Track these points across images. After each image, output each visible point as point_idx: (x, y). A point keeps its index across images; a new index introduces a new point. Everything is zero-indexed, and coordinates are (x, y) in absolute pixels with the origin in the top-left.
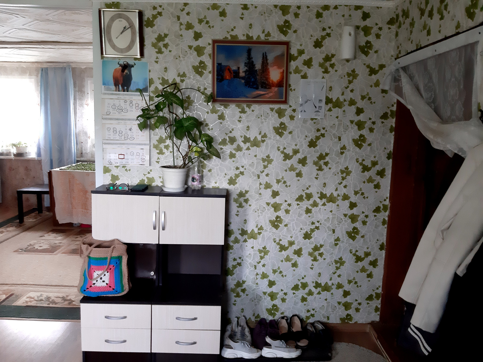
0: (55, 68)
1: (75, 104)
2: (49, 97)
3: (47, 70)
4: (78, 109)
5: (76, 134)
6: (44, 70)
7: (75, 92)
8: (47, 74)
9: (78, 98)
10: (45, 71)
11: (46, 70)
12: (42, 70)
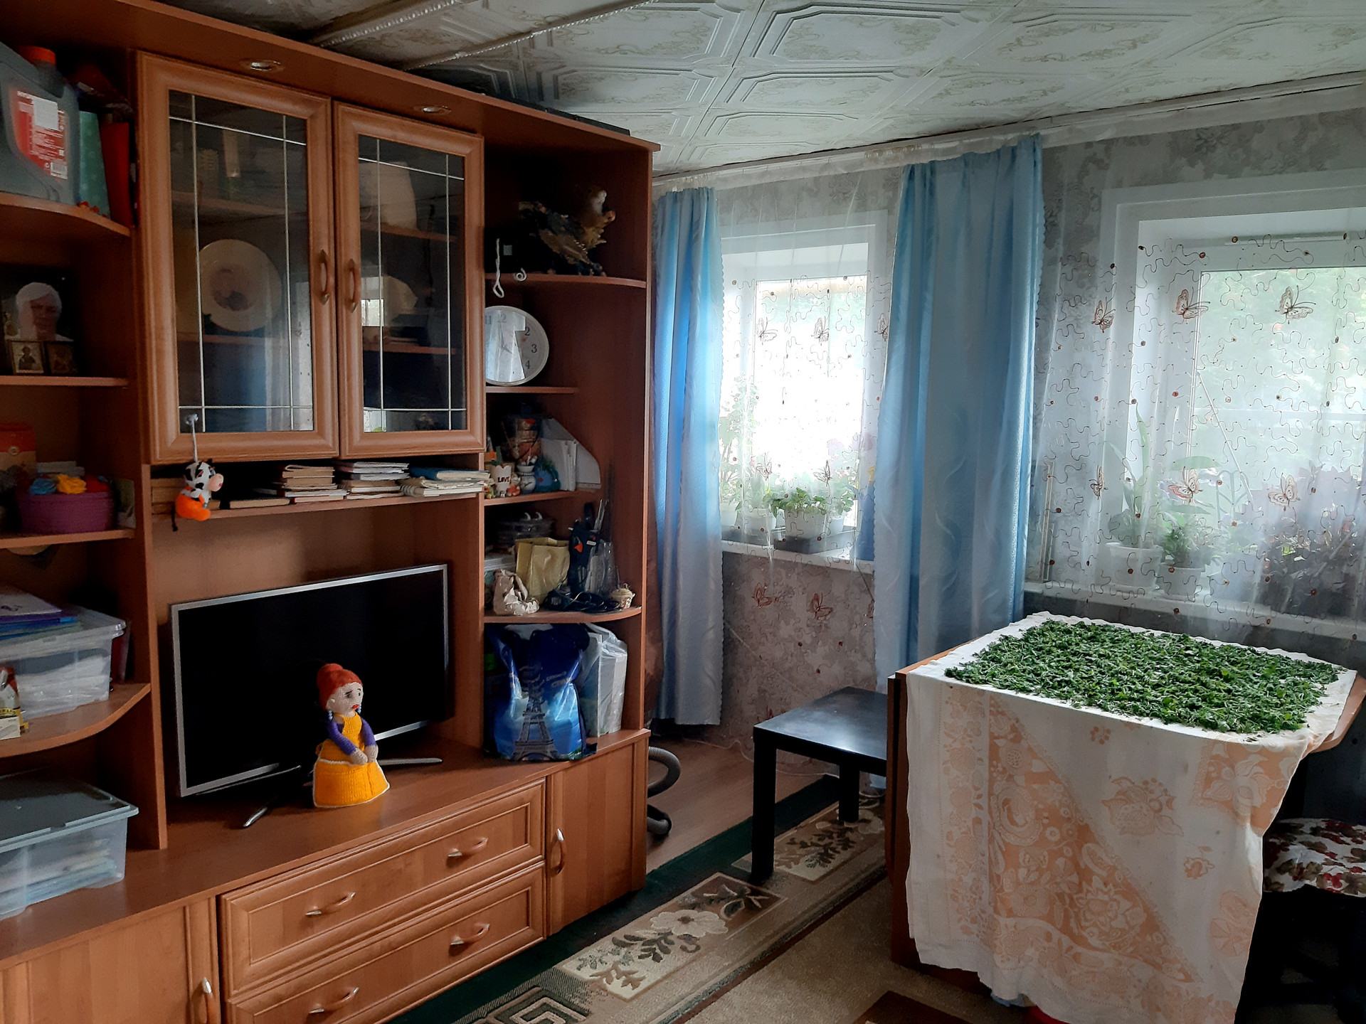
0: (969, 160)
1: (1043, 322)
2: (929, 297)
3: (933, 172)
4: (1053, 345)
5: (1033, 467)
6: (917, 174)
7: (1049, 263)
8: (931, 191)
9: (1058, 291)
10: (924, 177)
11: (928, 173)
12: (911, 177)
